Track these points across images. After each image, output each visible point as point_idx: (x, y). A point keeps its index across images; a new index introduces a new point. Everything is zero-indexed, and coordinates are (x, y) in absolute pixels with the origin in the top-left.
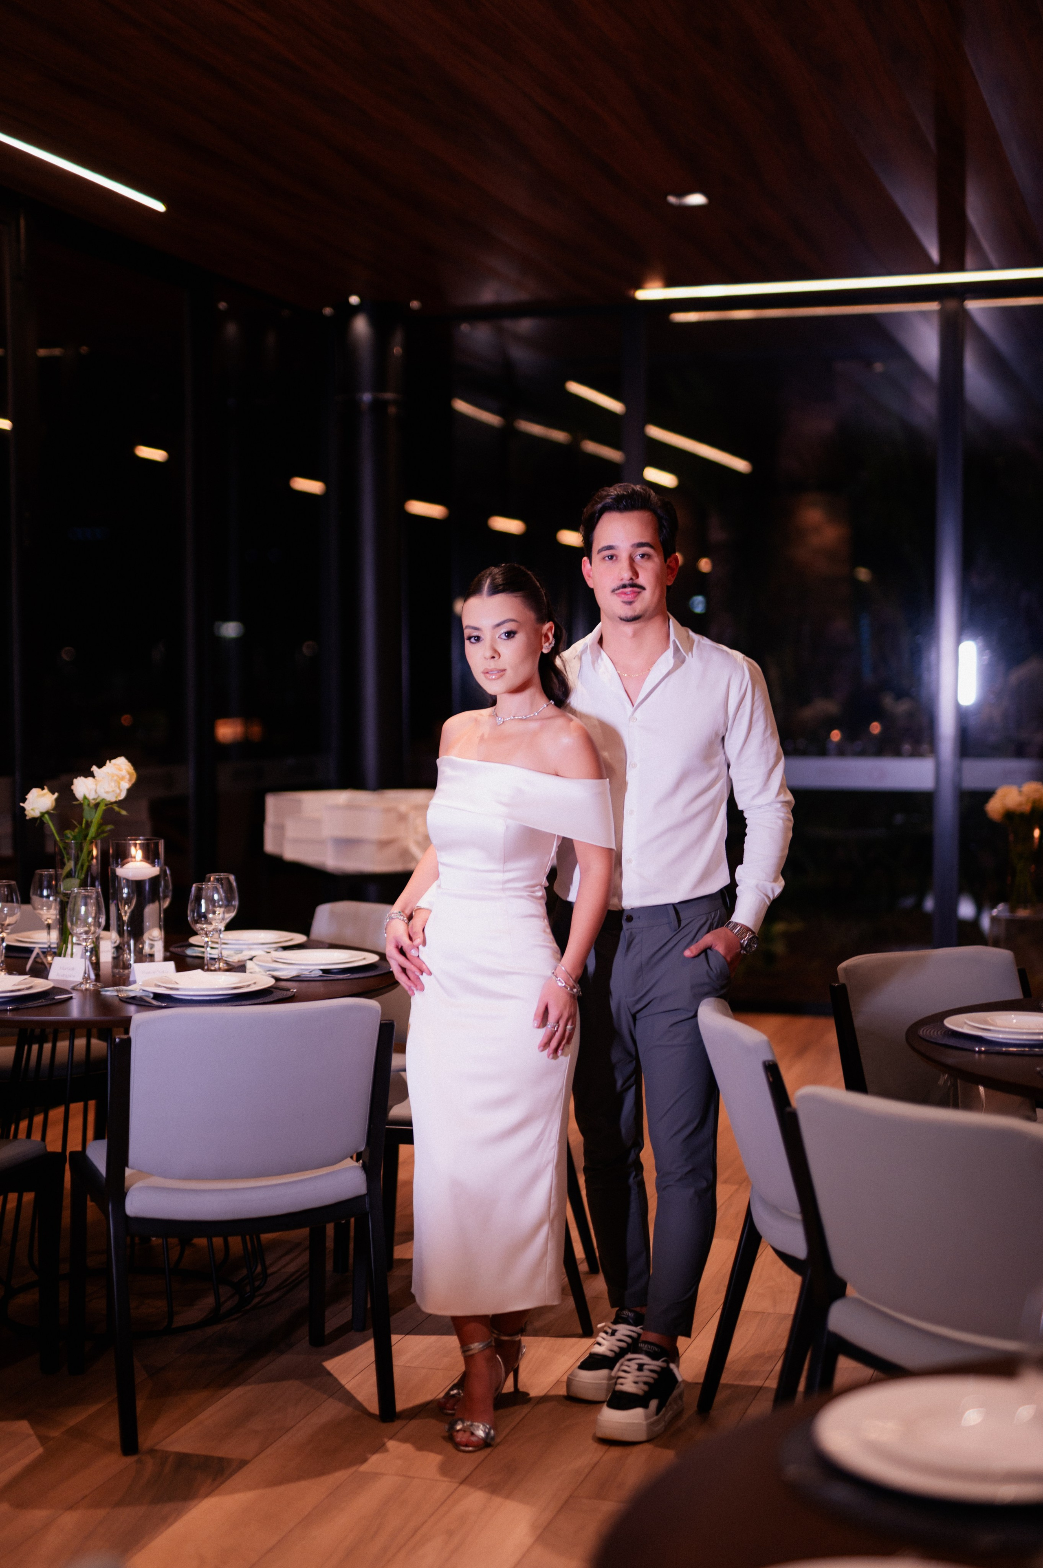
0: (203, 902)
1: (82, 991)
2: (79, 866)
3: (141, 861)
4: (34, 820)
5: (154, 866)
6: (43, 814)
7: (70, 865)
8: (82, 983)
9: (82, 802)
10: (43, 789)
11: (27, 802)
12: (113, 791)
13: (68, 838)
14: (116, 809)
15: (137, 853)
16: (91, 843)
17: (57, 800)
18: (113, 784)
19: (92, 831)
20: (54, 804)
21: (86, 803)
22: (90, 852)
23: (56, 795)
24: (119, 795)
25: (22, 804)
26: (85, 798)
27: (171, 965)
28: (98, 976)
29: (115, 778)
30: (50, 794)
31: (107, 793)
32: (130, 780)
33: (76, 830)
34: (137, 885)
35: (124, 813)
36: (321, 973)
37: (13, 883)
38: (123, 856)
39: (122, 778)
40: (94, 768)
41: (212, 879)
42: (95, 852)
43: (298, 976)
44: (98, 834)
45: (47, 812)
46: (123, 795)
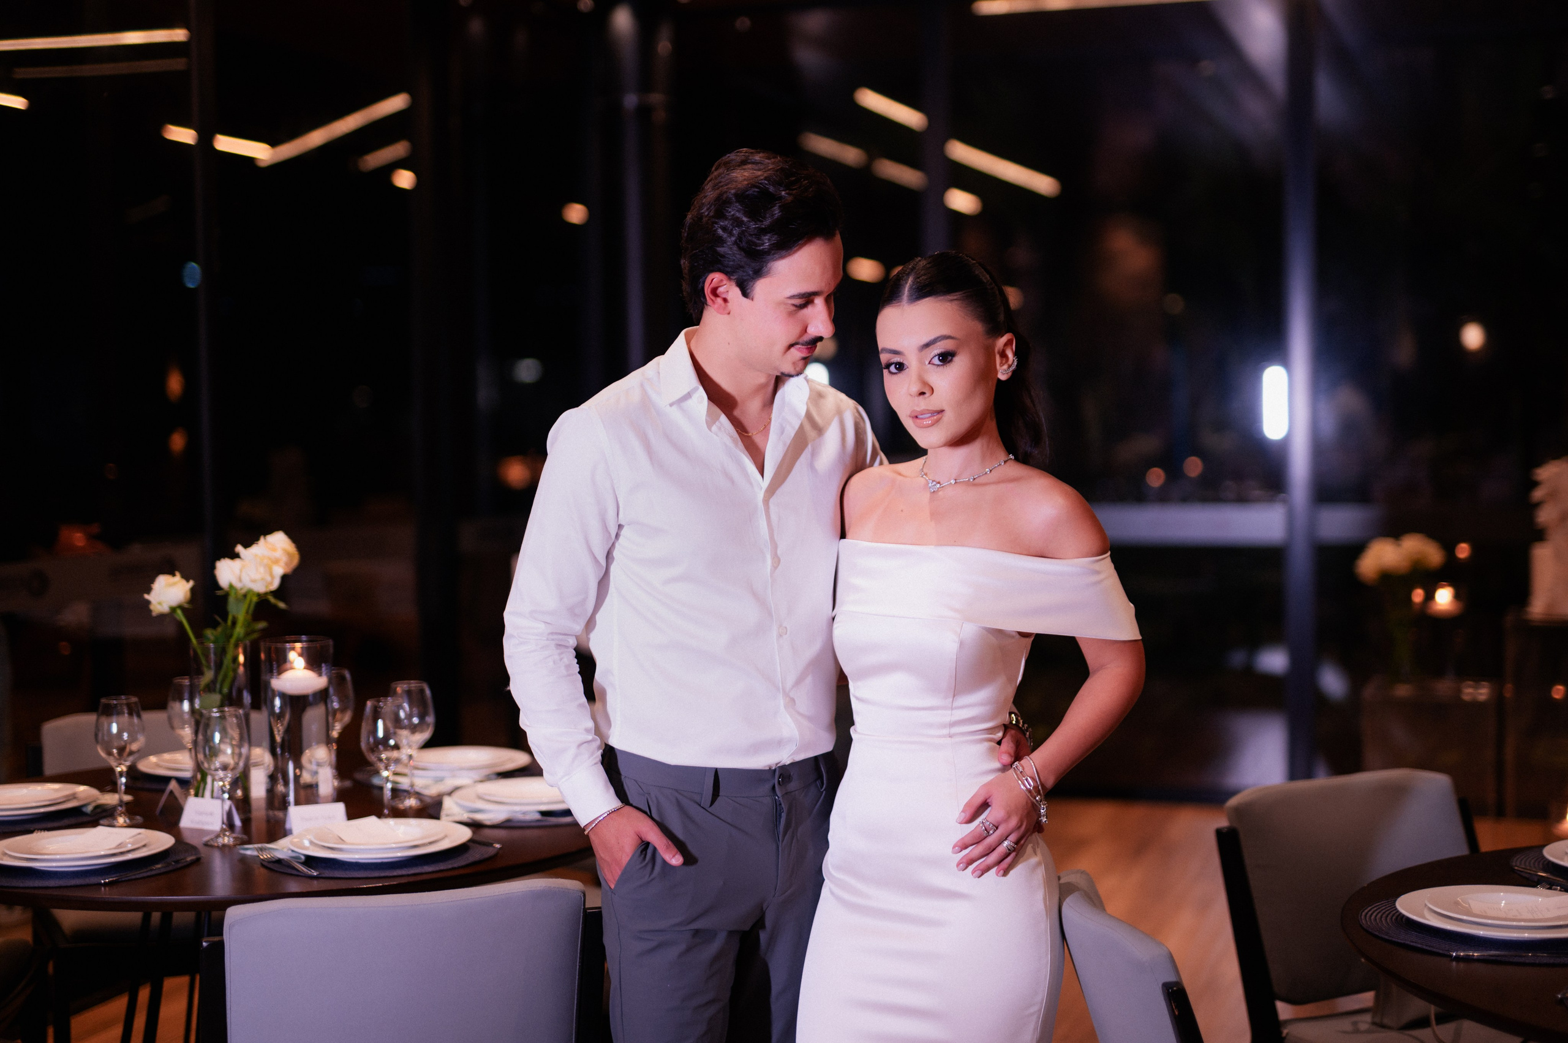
0: (380, 723)
1: (218, 847)
2: (220, 678)
3: (305, 668)
4: (162, 616)
5: (320, 675)
6: (173, 610)
7: (209, 675)
8: (218, 836)
9: (228, 590)
10: (174, 575)
11: (153, 593)
12: (262, 579)
13: (208, 639)
14: (272, 600)
15: (296, 659)
16: (236, 646)
17: (193, 590)
18: (262, 570)
19: (239, 630)
20: (188, 595)
21: (232, 594)
22: (235, 659)
23: (191, 583)
24: (271, 583)
25: (146, 596)
26: (231, 586)
27: (340, 807)
28: (246, 822)
29: (265, 561)
30: (184, 582)
31: (254, 581)
32: (287, 564)
33: (219, 629)
34: (297, 703)
35: (282, 605)
36: (538, 816)
37: (134, 699)
38: (280, 663)
39: (276, 561)
40: (239, 548)
41: (399, 690)
42: (241, 659)
43: (508, 821)
44: (247, 634)
45: (180, 607)
46: (275, 584)
